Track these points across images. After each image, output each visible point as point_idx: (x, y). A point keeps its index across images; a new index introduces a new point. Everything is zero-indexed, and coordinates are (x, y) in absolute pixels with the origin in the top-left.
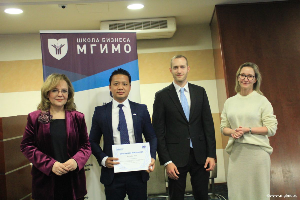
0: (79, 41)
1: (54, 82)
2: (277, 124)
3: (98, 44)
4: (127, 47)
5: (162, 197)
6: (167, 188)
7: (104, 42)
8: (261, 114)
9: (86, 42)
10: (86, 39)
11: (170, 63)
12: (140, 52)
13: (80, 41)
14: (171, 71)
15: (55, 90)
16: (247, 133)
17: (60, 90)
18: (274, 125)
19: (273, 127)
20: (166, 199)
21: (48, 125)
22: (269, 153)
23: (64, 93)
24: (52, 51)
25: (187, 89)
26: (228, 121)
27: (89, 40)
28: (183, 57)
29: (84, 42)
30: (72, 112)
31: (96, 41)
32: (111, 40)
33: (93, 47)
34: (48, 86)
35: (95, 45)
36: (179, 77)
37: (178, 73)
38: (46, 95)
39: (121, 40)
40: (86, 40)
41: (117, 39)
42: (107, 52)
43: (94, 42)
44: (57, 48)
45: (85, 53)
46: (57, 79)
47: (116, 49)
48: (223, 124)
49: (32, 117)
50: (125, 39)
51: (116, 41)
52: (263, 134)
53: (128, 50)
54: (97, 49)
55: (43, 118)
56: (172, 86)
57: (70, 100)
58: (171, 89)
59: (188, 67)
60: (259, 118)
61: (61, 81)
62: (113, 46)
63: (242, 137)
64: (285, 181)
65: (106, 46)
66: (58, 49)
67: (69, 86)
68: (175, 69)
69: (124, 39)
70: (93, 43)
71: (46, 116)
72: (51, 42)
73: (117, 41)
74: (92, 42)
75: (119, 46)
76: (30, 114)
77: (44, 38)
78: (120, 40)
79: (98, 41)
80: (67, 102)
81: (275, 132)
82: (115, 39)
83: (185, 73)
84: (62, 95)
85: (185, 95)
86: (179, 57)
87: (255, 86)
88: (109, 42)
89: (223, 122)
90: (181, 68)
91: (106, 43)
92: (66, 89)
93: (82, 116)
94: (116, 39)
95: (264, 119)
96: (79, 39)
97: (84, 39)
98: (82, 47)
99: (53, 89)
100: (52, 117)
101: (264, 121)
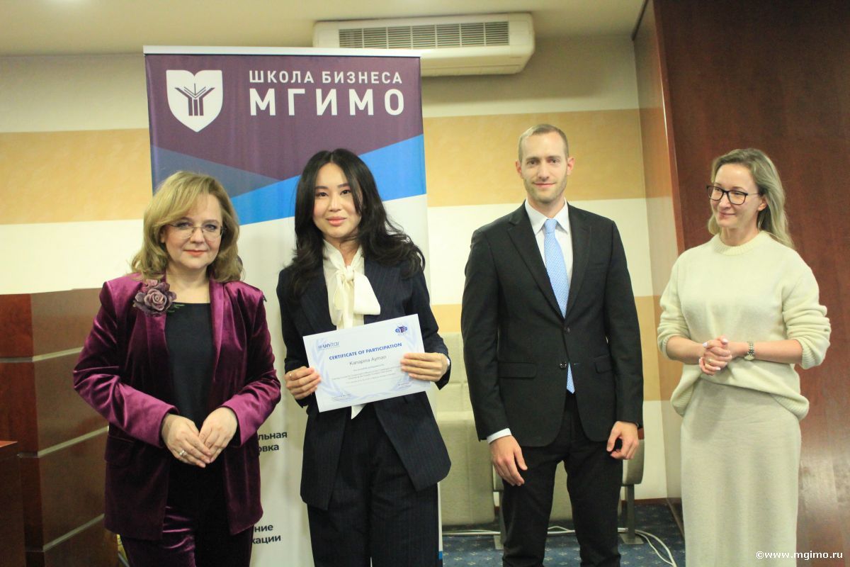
0: (255, 77)
1: (181, 197)
2: (828, 334)
3: (310, 89)
4: (394, 98)
5: (480, 535)
6: (496, 509)
7: (326, 82)
8: (783, 303)
9: (275, 81)
10: (274, 72)
11: (518, 148)
12: (429, 112)
13: (259, 78)
14: (519, 169)
15: (184, 224)
16: (739, 357)
17: (199, 225)
18: (821, 336)
19: (819, 341)
20: (493, 539)
21: (161, 320)
22: (797, 416)
23: (210, 231)
24: (178, 107)
25: (566, 224)
26: (682, 316)
27: (284, 76)
28: (556, 129)
29: (269, 81)
30: (228, 285)
31: (303, 77)
32: (346, 77)
33: (296, 96)
34: (164, 210)
35: (302, 91)
36: (544, 190)
37: (540, 178)
38: (157, 235)
39: (377, 78)
40: (277, 76)
41: (366, 73)
42: (334, 112)
43: (299, 81)
44: (193, 99)
45: (273, 112)
46: (189, 192)
47: (361, 102)
48: (669, 327)
49: (115, 294)
50: (388, 74)
51: (360, 82)
53: (395, 106)
54: (306, 103)
55: (148, 299)
56: (522, 213)
57: (227, 251)
58: (517, 223)
59: (569, 159)
60: (776, 314)
61: (200, 197)
62: (353, 94)
63: (724, 370)
65: (333, 95)
66: (196, 101)
67: (225, 212)
68: (529, 165)
69: (386, 75)
70: (296, 86)
71: (158, 293)
72: (176, 79)
73: (363, 80)
74: (293, 81)
75: (369, 94)
76: (108, 284)
77: (157, 67)
78: (373, 78)
79: (311, 80)
80: (217, 257)
81: (822, 356)
82: (360, 73)
83: (560, 178)
84: (204, 237)
85: (557, 242)
86: (542, 130)
88: (342, 82)
90: (548, 164)
91: (332, 85)
92: (217, 222)
93: (257, 296)
94: (363, 75)
95: (791, 319)
96: (256, 72)
97: (271, 73)
98: (262, 96)
99: (178, 220)
100: (175, 297)
101: (793, 324)
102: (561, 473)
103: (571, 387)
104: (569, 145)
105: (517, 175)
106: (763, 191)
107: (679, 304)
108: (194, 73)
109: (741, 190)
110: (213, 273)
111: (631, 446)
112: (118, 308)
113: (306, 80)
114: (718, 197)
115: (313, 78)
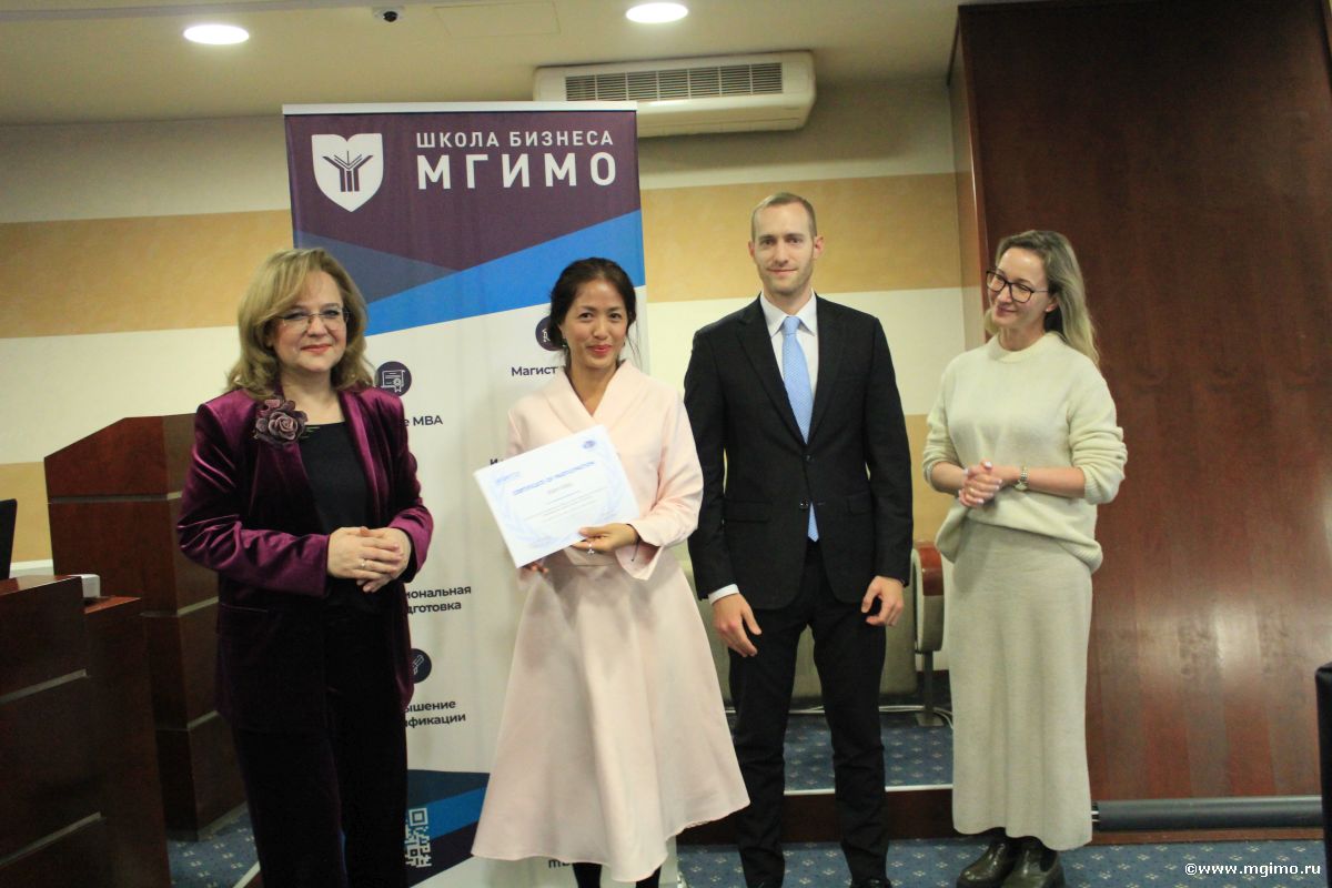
0: (424, 141)
2: (1122, 463)
3: (495, 154)
4: (603, 165)
7: (515, 145)
8: (1069, 422)
9: (449, 145)
10: (448, 134)
12: (647, 183)
13: (430, 142)
14: (752, 253)
15: (296, 315)
16: (1009, 486)
17: (316, 312)
18: (1111, 465)
19: (1107, 471)
22: (1087, 563)
23: (332, 319)
24: (327, 181)
25: (812, 323)
26: (948, 438)
27: (460, 138)
28: (800, 200)
29: (442, 145)
30: (362, 395)
31: (485, 140)
32: (541, 139)
33: (476, 163)
34: (265, 299)
35: (484, 157)
36: (782, 278)
37: (776, 262)
39: (580, 138)
40: (451, 139)
41: (566, 133)
42: (526, 183)
43: (481, 145)
44: (346, 170)
45: (447, 185)
46: (295, 271)
47: (560, 170)
48: (935, 451)
50: (595, 134)
51: (559, 144)
52: (1069, 494)
53: (603, 173)
54: (489, 172)
55: (273, 426)
56: (755, 312)
59: (816, 238)
60: (1060, 436)
61: (311, 277)
62: (549, 160)
63: (990, 504)
64: (1185, 671)
65: (523, 161)
66: (349, 173)
68: (765, 244)
69: (592, 135)
70: (477, 150)
71: (285, 416)
72: (325, 146)
73: (562, 142)
74: (473, 145)
75: (570, 160)
77: (301, 132)
78: (575, 138)
79: (496, 143)
81: (1112, 490)
82: (558, 133)
83: (803, 263)
84: (326, 327)
85: (799, 346)
86: (781, 200)
88: (536, 144)
89: (935, 442)
90: (787, 244)
91: (523, 149)
92: (338, 305)
93: (396, 404)
94: (562, 135)
95: (1078, 442)
96: (426, 135)
97: (445, 135)
98: (434, 165)
99: (288, 309)
100: (305, 418)
101: (1078, 450)
103: (813, 534)
104: (817, 218)
106: (1055, 288)
107: (946, 422)
108: (347, 137)
109: (1026, 284)
110: (340, 377)
111: (892, 609)
113: (489, 143)
114: (998, 288)
115: (499, 141)
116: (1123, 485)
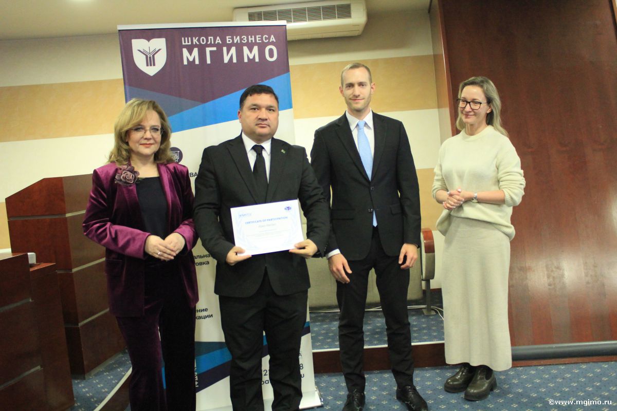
0: (186, 42)
1: (136, 113)
2: (523, 187)
3: (220, 47)
4: (271, 51)
7: (229, 43)
8: (498, 168)
9: (198, 43)
10: (197, 38)
11: (340, 78)
13: (188, 42)
14: (342, 92)
15: (139, 129)
16: (469, 200)
17: (148, 128)
18: (518, 188)
19: (516, 191)
21: (133, 188)
22: (508, 236)
23: (155, 132)
24: (140, 61)
25: (371, 124)
26: (443, 179)
27: (203, 40)
28: (363, 66)
29: (194, 43)
30: (168, 165)
31: (215, 41)
32: (241, 39)
33: (211, 52)
34: (127, 121)
35: (214, 49)
36: (357, 103)
37: (354, 96)
38: (123, 137)
39: (260, 39)
40: (199, 40)
41: (253, 36)
42: (235, 61)
43: (213, 43)
44: (149, 56)
45: (197, 62)
46: (141, 109)
47: (251, 54)
48: (437, 185)
49: (102, 176)
50: (267, 36)
51: (250, 41)
53: (271, 55)
54: (217, 55)
55: (123, 177)
56: (344, 120)
57: (165, 144)
58: (340, 125)
59: (372, 84)
60: (494, 174)
61: (148, 112)
62: (246, 49)
63: (460, 208)
64: (550, 285)
65: (233, 50)
66: (150, 57)
67: (162, 121)
68: (348, 88)
69: (265, 37)
70: (211, 45)
71: (129, 173)
72: (138, 44)
73: (252, 40)
74: (209, 43)
75: (256, 49)
76: (97, 170)
77: (126, 38)
78: (258, 39)
79: (220, 42)
80: (160, 149)
81: (518, 200)
82: (250, 37)
83: (367, 96)
84: (152, 136)
85: (365, 135)
86: (355, 66)
87: (489, 119)
88: (239, 42)
89: (438, 180)
90: (359, 87)
91: (233, 44)
92: (158, 126)
93: (185, 170)
94: (251, 37)
95: (501, 178)
96: (186, 38)
97: (195, 38)
98: (191, 53)
99: (136, 126)
100: (139, 174)
101: (502, 181)
102: (372, 275)
103: (375, 223)
105: (341, 95)
106: (490, 101)
107: (441, 170)
108: (149, 41)
109: (477, 101)
110: (158, 157)
111: (412, 259)
112: (106, 184)
113: (217, 42)
114: (464, 106)
115: (221, 40)
116: (524, 197)
